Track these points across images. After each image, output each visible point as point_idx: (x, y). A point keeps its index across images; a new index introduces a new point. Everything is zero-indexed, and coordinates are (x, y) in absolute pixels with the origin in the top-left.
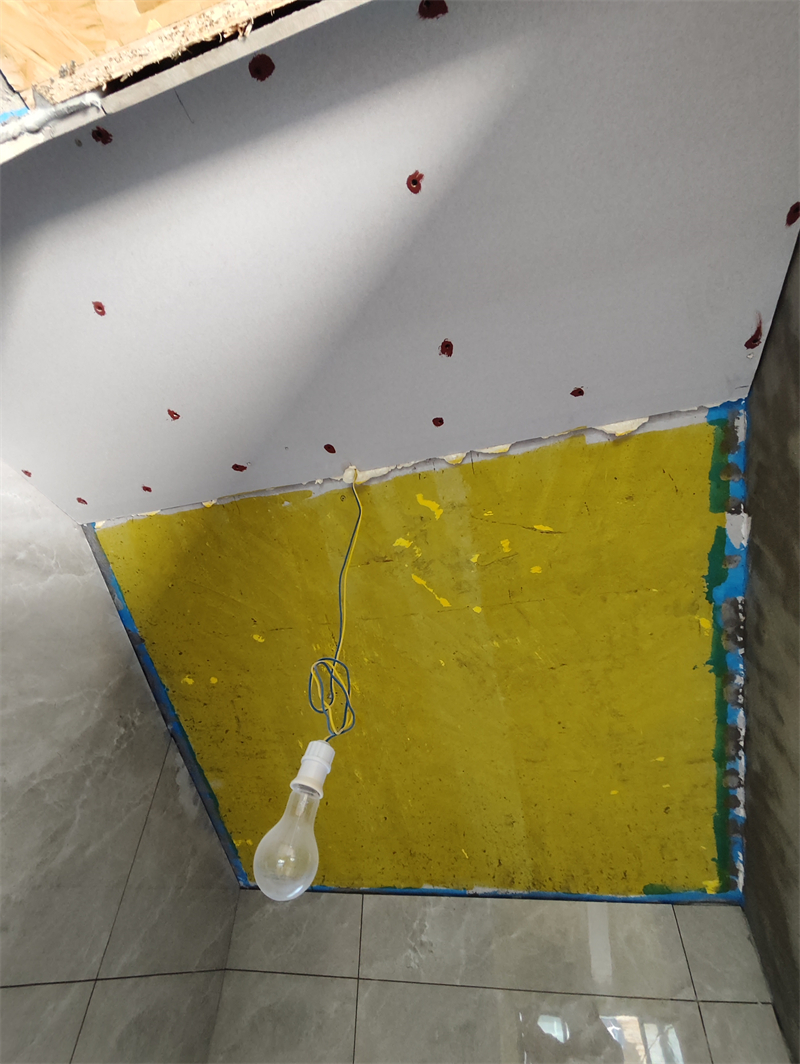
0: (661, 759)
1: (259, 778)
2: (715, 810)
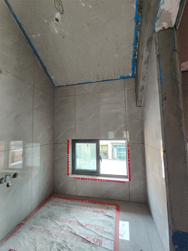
0: (124, 46)
1: (53, 61)
2: (132, 58)
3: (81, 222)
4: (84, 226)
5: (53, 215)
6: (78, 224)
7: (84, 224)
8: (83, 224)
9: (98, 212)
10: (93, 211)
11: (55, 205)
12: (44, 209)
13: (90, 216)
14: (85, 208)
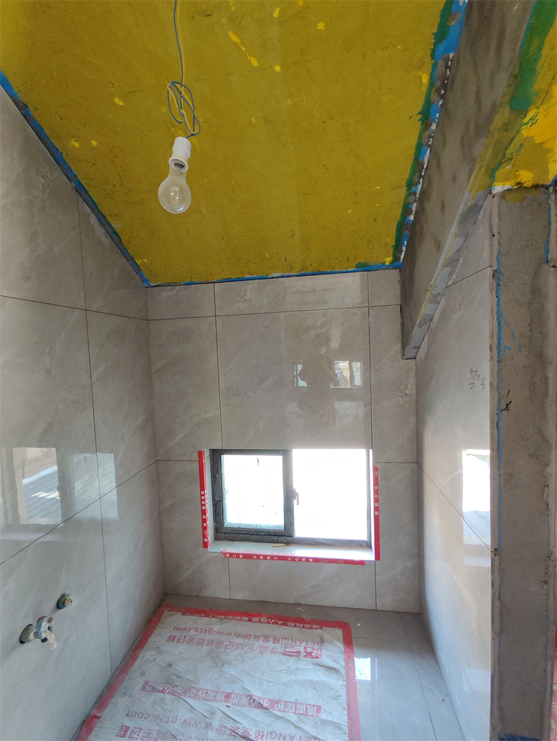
0: (378, 187)
2: (399, 218)
3: (257, 693)
4: (266, 708)
5: (176, 676)
6: (249, 704)
7: (266, 701)
8: (264, 699)
9: (297, 656)
10: (285, 654)
11: (176, 640)
12: (148, 656)
13: (278, 671)
14: (261, 643)
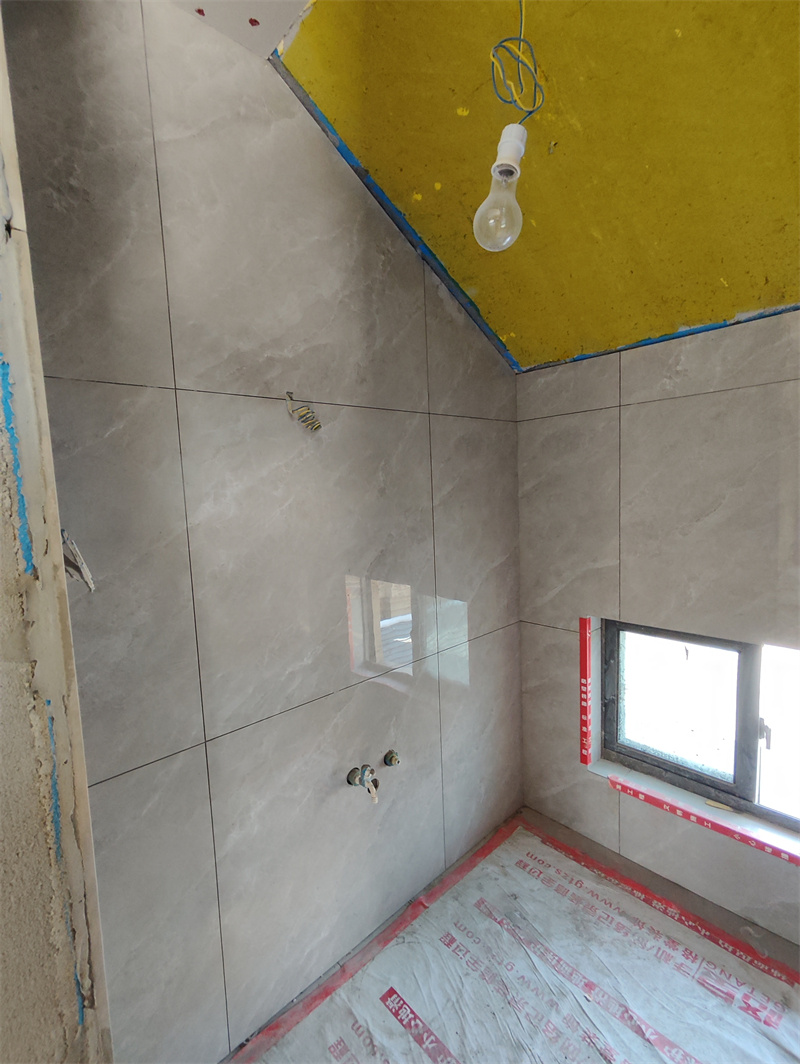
3: (637, 1011)
4: (648, 1040)
5: (521, 915)
6: (622, 1017)
7: (650, 1030)
8: (648, 1027)
9: (726, 1000)
10: (703, 985)
14: (661, 943)
